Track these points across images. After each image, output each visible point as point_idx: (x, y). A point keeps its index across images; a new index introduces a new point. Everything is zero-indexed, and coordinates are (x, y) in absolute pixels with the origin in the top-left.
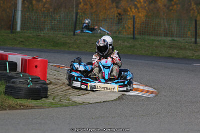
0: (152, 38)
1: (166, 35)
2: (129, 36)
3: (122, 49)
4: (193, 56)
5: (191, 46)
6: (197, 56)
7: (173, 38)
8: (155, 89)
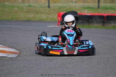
4: (47, 19)
5: (45, 10)
6: (51, 18)
7: (30, 4)
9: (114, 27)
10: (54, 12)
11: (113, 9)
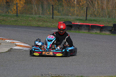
0: (28, 15)
1: (36, 14)
2: (14, 15)
3: (10, 22)
4: (51, 26)
5: (50, 20)
6: (54, 26)
7: (40, 16)
8: (30, 45)
9: (96, 33)
10: (56, 22)
11: (96, 21)
